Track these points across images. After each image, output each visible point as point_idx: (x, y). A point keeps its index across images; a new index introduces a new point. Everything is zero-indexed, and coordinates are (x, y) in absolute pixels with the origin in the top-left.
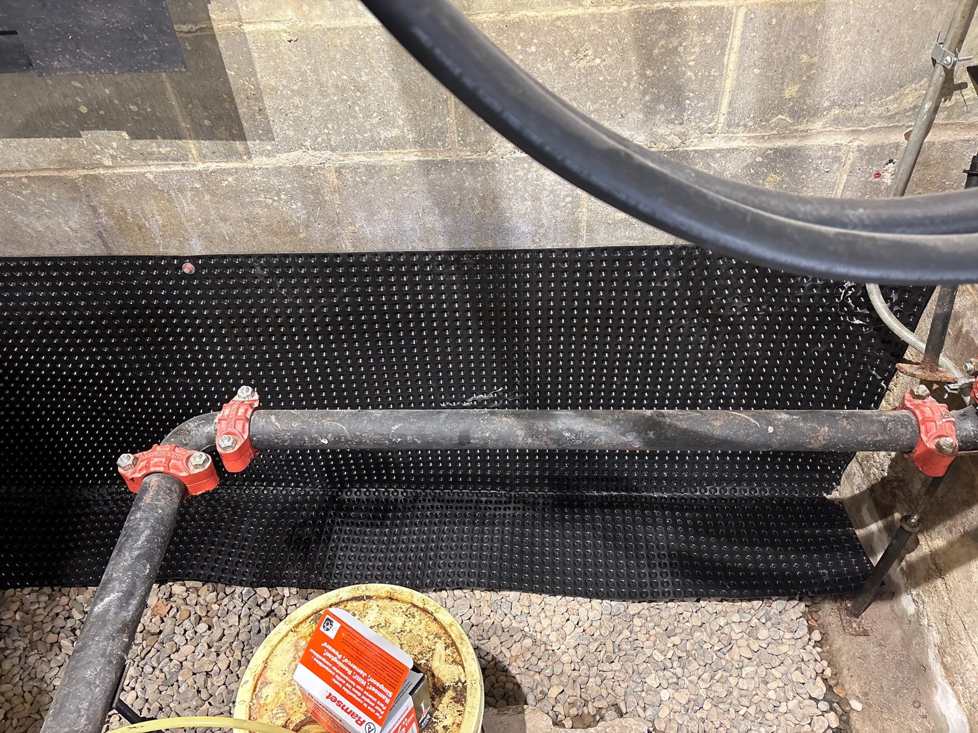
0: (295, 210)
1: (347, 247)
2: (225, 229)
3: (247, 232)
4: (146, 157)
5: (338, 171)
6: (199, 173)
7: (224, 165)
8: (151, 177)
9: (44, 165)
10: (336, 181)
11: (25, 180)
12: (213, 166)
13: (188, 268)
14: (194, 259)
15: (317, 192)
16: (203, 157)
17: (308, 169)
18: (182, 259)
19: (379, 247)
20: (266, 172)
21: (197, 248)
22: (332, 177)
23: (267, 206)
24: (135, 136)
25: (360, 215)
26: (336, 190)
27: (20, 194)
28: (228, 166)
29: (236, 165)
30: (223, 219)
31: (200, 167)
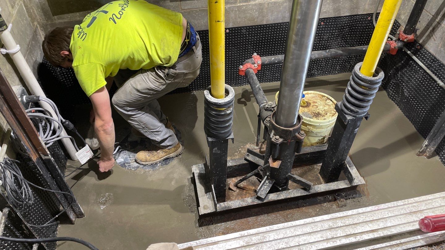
0: (256, 14)
1: (265, 23)
2: (239, 20)
3: (243, 21)
5: (268, 4)
6: (238, 6)
7: (244, 4)
8: (227, 8)
9: (204, 7)
10: (267, 6)
11: (198, 11)
12: (241, 4)
15: (262, 9)
16: (240, 2)
17: (262, 4)
19: (272, 22)
20: (253, 5)
22: (266, 6)
23: (250, 14)
25: (270, 14)
26: (266, 9)
27: (195, 14)
28: (245, 4)
29: (247, 4)
30: (239, 18)
31: (239, 5)
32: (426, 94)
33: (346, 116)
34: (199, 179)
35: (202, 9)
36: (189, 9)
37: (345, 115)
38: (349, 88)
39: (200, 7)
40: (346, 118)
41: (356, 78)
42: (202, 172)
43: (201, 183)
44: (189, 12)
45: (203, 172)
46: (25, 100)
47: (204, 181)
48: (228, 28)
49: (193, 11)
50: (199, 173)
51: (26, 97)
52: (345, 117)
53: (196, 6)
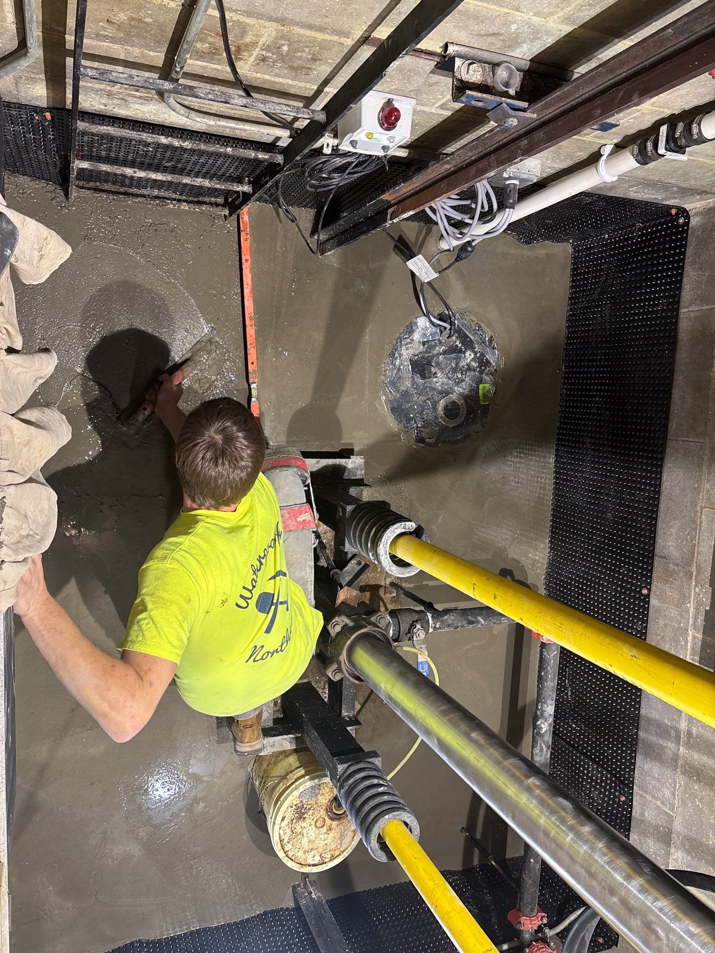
2: (661, 622)
4: (697, 609)
6: (687, 631)
7: (689, 644)
8: (688, 605)
9: (699, 557)
11: (694, 542)
12: (690, 639)
13: (645, 592)
14: (648, 596)
16: (694, 637)
18: (649, 590)
21: (654, 601)
24: (707, 611)
27: (689, 534)
28: (689, 647)
29: (689, 651)
30: (666, 625)
31: (690, 633)
32: (410, 939)
33: (346, 765)
34: (335, 465)
35: (696, 550)
36: (701, 523)
37: (350, 763)
38: (382, 788)
39: (701, 549)
40: (342, 762)
41: (388, 807)
42: (346, 474)
43: (325, 468)
44: (694, 522)
45: (346, 476)
46: (508, 182)
47: (329, 474)
48: (649, 595)
49: (695, 529)
50: (346, 468)
51: (515, 185)
52: (346, 763)
53: (703, 541)
